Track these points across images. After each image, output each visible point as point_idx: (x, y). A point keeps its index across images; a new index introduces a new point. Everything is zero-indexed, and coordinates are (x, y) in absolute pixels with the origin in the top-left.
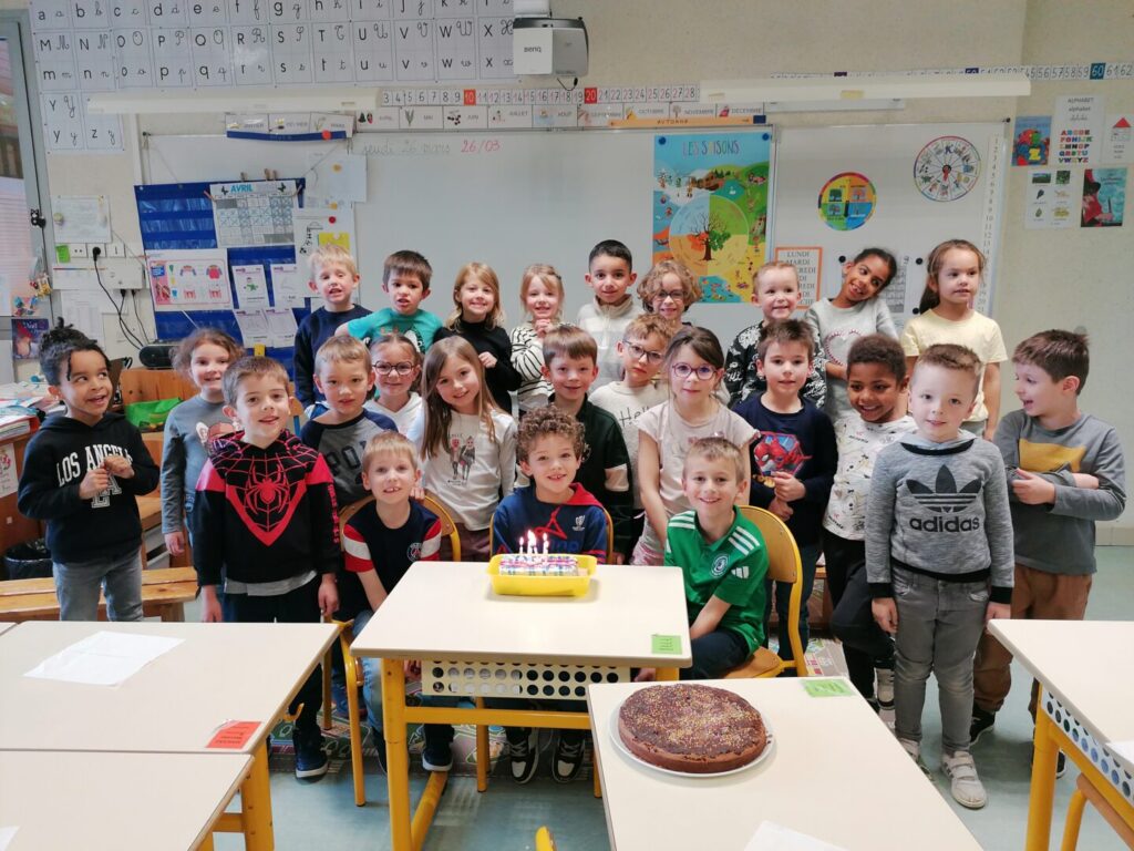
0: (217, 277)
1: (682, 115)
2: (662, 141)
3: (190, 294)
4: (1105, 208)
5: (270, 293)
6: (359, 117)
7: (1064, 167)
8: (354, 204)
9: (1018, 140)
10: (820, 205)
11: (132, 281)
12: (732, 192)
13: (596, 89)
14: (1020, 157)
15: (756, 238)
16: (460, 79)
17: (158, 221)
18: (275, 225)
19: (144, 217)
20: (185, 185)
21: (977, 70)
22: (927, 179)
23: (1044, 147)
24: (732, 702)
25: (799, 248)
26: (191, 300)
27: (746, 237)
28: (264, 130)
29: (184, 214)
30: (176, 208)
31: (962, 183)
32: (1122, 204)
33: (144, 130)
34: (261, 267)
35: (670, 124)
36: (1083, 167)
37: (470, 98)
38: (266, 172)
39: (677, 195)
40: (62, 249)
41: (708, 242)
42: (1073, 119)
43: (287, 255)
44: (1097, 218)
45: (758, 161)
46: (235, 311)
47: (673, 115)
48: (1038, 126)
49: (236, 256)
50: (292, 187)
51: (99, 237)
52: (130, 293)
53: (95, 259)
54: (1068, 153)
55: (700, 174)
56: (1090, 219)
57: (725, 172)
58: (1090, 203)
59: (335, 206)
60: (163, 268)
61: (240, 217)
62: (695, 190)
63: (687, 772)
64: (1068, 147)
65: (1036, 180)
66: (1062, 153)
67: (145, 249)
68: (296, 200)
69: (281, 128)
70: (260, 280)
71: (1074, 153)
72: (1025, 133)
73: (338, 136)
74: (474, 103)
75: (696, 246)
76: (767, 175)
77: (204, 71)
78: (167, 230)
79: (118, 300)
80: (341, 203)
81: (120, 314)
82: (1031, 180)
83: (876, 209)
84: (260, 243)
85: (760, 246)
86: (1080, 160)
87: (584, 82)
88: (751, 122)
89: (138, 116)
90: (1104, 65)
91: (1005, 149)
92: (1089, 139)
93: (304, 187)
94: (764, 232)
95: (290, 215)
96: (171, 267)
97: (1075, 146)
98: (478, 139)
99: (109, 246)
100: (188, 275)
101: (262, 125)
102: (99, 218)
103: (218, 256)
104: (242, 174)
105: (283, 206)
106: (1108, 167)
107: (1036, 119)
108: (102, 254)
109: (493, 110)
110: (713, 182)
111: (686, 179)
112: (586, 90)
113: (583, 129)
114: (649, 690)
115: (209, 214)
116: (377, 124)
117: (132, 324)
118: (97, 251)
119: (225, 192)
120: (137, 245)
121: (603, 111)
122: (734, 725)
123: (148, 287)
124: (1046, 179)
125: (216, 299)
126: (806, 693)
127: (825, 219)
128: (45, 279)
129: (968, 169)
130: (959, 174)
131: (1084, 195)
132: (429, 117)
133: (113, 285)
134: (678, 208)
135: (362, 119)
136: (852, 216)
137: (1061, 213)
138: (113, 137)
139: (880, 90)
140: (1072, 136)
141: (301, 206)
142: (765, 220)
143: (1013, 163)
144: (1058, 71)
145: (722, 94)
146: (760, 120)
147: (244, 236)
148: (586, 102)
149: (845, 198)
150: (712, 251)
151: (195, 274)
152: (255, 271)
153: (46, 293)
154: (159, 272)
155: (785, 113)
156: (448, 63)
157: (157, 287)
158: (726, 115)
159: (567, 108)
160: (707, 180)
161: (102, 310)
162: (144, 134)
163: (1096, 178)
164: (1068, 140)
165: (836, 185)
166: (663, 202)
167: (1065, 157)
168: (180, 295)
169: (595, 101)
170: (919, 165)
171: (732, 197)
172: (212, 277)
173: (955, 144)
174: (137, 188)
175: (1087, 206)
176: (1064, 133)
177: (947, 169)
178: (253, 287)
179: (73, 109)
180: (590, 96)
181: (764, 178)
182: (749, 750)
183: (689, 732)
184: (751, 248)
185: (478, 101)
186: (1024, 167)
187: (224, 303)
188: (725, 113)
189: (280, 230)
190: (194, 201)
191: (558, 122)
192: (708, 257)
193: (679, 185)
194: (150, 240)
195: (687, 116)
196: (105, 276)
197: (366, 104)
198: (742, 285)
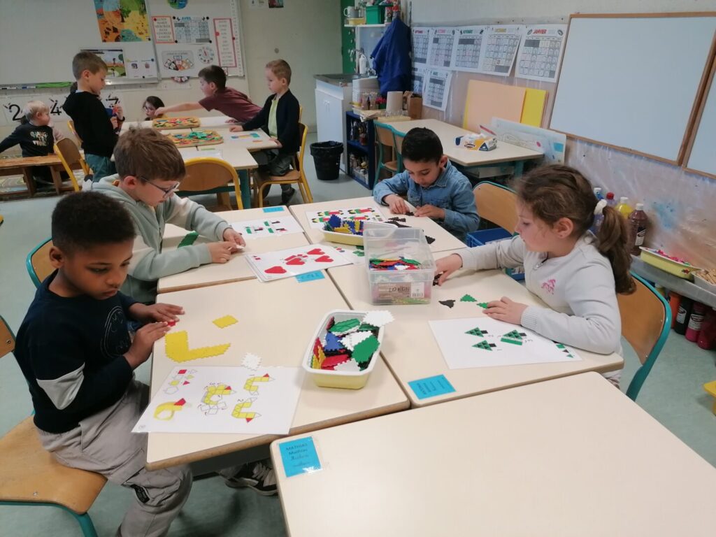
4: (277, 0)
15: (142, 12)
25: (162, 17)
27: (138, 12)
41: (122, 14)
44: (274, 4)
56: (272, 5)
75: (116, 16)
85: (145, 16)
94: (145, 9)
127: (169, 4)
136: (180, 3)
137: (261, 2)
142: (144, 4)
150: (124, 18)
192: (123, 21)
198: (141, 34)
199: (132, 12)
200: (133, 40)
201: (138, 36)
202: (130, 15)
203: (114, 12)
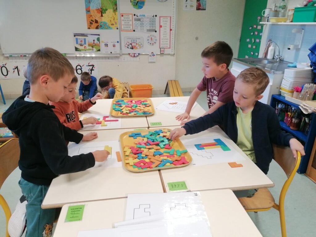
4: (202, 5)
10: (131, 2)
15: (115, 10)
25: (127, 14)
27: (112, 10)
32: (206, 4)
41: (102, 11)
44: (200, 8)
58: (198, 4)
75: (98, 12)
85: (116, 13)
94: (117, 9)
127: (133, 6)
131: (197, 1)
134: (92, 1)
136: (139, 5)
137: (192, 6)
142: (117, 5)
150: (103, 14)
175: (198, 5)
184: (114, 14)
198: (112, 25)
199: (108, 10)
200: (107, 28)
201: (110, 26)
202: (106, 12)
203: (97, 10)
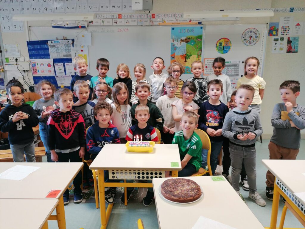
0: (50, 67)
1: (178, 22)
2: (173, 29)
3: (43, 71)
4: (293, 48)
5: (65, 71)
6: (89, 22)
7: (282, 36)
8: (88, 46)
9: (270, 29)
10: (216, 47)
11: (27, 68)
12: (192, 43)
13: (155, 14)
14: (270, 34)
15: (199, 56)
16: (117, 11)
17: (33, 51)
18: (66, 52)
19: (30, 50)
20: (40, 41)
21: (259, 9)
22: (245, 40)
23: (277, 31)
24: (192, 183)
25: (210, 59)
26: (43, 73)
27: (196, 56)
28: (63, 26)
29: (41, 49)
30: (38, 47)
31: (255, 41)
32: (298, 46)
33: (29, 25)
34: (62, 64)
35: (175, 24)
36: (288, 36)
37: (120, 16)
38: (63, 37)
39: (177, 44)
40: (7, 59)
41: (186, 57)
42: (285, 23)
43: (70, 60)
44: (291, 50)
45: (200, 34)
46: (55, 76)
47: (176, 22)
48: (275, 25)
49: (55, 61)
50: (70, 41)
51: (17, 55)
52: (26, 71)
53: (16, 62)
54: (283, 33)
55: (184, 38)
56: (289, 51)
57: (190, 38)
58: (289, 46)
59: (83, 47)
60: (35, 64)
61: (56, 50)
62: (182, 43)
63: (180, 202)
64: (283, 31)
65: (275, 40)
66: (282, 33)
67: (30, 59)
68: (72, 45)
69: (67, 25)
70: (62, 67)
71: (285, 33)
72: (272, 27)
73: (83, 27)
74: (121, 18)
75: (182, 58)
76: (202, 38)
77: (46, 9)
78: (36, 54)
79: (23, 73)
80: (84, 46)
81: (23, 77)
82: (273, 40)
83: (231, 48)
84: (62, 57)
85: (200, 58)
86: (286, 34)
87: (152, 12)
88: (198, 23)
89: (27, 21)
90: (293, 8)
91: (266, 32)
92: (289, 29)
93: (74, 41)
94: (201, 54)
95: (70, 49)
96: (37, 64)
97: (285, 31)
98: (122, 28)
99: (20, 58)
100: (42, 66)
101: (62, 24)
102: (17, 50)
103: (50, 61)
104: (57, 38)
105: (68, 47)
106: (294, 36)
107: (275, 23)
108: (18, 60)
109: (126, 20)
110: (187, 40)
111: (180, 40)
112: (152, 14)
113: (151, 25)
114: (169, 180)
115: (48, 49)
116: (94, 24)
117: (27, 80)
118: (16, 60)
119: (52, 43)
120: (28, 58)
121: (157, 20)
122: (193, 189)
123: (31, 69)
124: (277, 40)
125: (50, 73)
126: (212, 180)
127: (218, 51)
128: (2, 67)
129: (256, 37)
130: (254, 38)
131: (288, 44)
132: (108, 22)
133: (21, 69)
134: (178, 47)
135: (90, 23)
136: (225, 50)
137: (281, 49)
138: (20, 27)
139: (233, 15)
140: (284, 28)
141: (73, 47)
142: (201, 51)
143: (269, 35)
144: (281, 10)
145: (190, 16)
146: (200, 23)
147: (57, 55)
148: (152, 18)
149: (223, 45)
150: (187, 59)
151: (44, 66)
152: (61, 65)
153: (3, 71)
154: (34, 65)
155: (207, 21)
156: (114, 7)
157: (33, 69)
158: (191, 22)
159: (146, 20)
160: (185, 40)
161: (18, 76)
162: (29, 27)
163: (291, 39)
164: (284, 29)
165: (220, 41)
166: (173, 46)
167: (283, 34)
168: (40, 71)
169: (155, 18)
170: (243, 36)
171: (192, 45)
172: (49, 67)
173: (253, 30)
174: (27, 42)
175: (288, 47)
176: (282, 27)
177: (251, 37)
178: (60, 69)
179: (9, 19)
180: (153, 16)
181: (201, 39)
182: (197, 196)
183: (180, 191)
184: (197, 58)
185: (122, 18)
186: (271, 37)
187: (52, 74)
188: (190, 21)
189: (67, 53)
190: (43, 45)
191: (145, 23)
192: (186, 61)
193: (178, 41)
194: (31, 56)
195: (180, 22)
196: (19, 66)
197: (91, 18)
200: (189, 73)
202: (190, 57)
203: (181, 56)
